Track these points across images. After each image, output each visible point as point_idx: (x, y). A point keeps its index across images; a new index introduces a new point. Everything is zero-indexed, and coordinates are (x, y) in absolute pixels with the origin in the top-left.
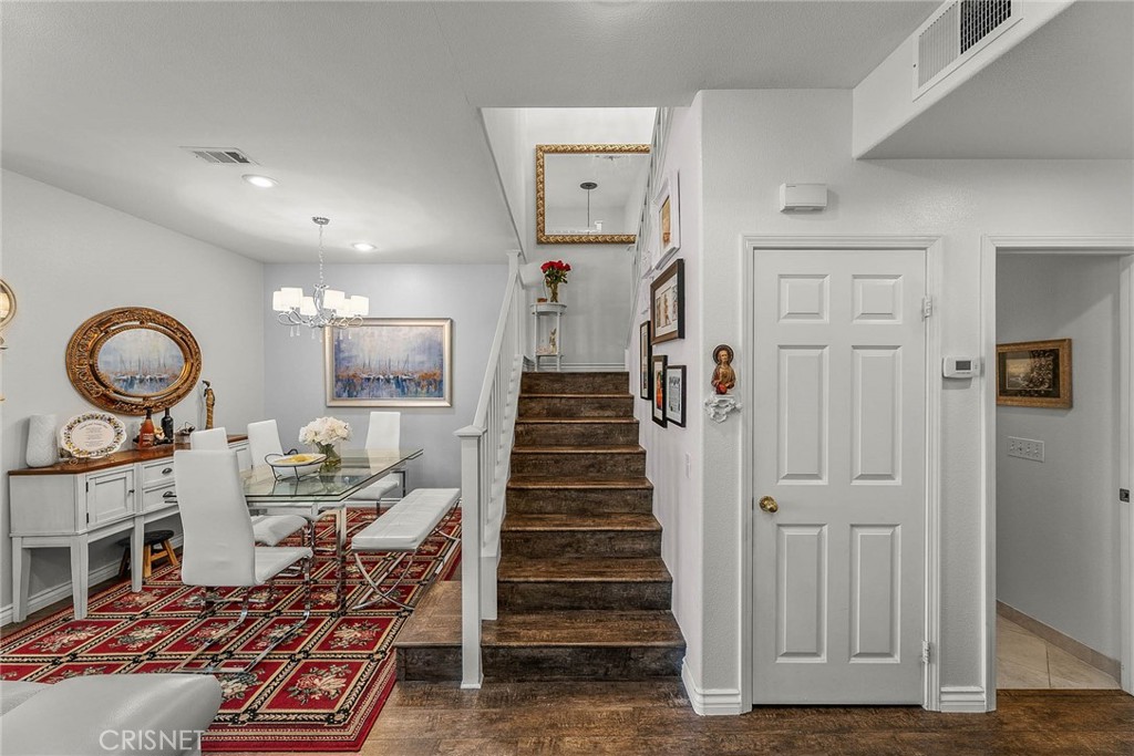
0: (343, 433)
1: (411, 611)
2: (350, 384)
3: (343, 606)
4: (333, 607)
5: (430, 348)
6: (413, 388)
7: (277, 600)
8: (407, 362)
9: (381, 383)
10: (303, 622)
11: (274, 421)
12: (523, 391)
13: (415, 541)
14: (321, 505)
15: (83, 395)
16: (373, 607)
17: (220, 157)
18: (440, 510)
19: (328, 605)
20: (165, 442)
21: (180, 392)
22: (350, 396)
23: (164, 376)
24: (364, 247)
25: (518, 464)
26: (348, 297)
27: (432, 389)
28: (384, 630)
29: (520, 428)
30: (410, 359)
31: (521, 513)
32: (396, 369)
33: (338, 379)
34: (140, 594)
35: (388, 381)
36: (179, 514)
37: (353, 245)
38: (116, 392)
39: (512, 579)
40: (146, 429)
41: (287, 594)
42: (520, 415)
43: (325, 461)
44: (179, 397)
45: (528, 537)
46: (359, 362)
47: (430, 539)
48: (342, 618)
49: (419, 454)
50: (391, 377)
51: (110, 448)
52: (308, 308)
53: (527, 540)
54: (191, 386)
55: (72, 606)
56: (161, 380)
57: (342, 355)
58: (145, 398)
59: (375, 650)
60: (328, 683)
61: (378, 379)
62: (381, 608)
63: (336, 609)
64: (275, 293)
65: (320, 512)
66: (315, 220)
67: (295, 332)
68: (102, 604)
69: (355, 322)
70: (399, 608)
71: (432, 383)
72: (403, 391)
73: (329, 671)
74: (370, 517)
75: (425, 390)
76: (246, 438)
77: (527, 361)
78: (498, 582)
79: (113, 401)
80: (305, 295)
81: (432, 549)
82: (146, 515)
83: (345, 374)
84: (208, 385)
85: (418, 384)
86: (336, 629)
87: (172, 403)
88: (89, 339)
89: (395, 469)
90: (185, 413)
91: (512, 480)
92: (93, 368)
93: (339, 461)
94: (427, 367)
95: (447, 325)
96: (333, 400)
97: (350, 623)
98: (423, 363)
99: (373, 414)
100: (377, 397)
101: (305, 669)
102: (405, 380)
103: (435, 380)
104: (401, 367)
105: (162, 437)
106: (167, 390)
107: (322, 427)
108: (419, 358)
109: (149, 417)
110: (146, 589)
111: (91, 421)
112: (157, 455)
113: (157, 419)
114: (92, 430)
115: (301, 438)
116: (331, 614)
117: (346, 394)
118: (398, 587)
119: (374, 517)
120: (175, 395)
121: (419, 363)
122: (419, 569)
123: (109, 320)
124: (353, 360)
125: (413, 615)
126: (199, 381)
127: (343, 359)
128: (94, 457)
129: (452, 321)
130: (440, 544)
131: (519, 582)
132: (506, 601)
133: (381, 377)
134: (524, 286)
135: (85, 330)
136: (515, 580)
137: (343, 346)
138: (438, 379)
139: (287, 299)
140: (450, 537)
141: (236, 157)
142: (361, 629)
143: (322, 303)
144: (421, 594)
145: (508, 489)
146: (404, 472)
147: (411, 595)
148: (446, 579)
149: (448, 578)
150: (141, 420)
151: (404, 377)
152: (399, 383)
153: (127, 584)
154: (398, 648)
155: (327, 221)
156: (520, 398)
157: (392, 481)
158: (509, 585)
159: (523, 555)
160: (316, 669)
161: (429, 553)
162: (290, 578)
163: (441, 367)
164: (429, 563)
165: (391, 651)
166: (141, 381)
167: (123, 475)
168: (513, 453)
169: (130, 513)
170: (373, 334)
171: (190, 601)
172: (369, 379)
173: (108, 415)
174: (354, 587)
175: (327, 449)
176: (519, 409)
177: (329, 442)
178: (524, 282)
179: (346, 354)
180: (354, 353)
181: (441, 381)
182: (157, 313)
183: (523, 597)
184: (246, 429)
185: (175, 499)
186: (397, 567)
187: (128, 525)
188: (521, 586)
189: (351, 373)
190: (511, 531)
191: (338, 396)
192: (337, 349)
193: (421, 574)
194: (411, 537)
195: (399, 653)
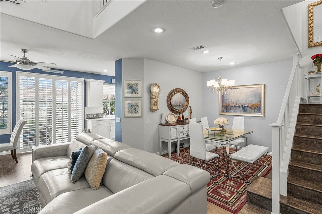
0: (227, 123)
1: (250, 184)
2: (226, 108)
3: (228, 174)
4: (225, 174)
5: (255, 95)
6: (248, 109)
7: (209, 167)
8: (246, 100)
9: (237, 107)
10: (217, 175)
11: (206, 118)
12: (300, 112)
13: (252, 160)
14: (222, 143)
15: (169, 109)
16: (237, 178)
17: (198, 48)
18: (261, 153)
19: (223, 173)
20: (182, 121)
21: (185, 109)
22: (227, 111)
23: (180, 105)
24: (232, 63)
25: (297, 141)
26: (228, 80)
27: (256, 110)
28: (241, 186)
29: (298, 127)
30: (247, 99)
31: (299, 161)
32: (242, 103)
33: (223, 106)
34: (179, 156)
35: (239, 107)
36: (189, 138)
37: (229, 63)
38: (174, 109)
39: (294, 184)
40: (179, 117)
41: (211, 166)
42: (298, 121)
43: (221, 130)
44: (185, 110)
45: (302, 171)
46: (230, 100)
47: (256, 163)
48: (227, 178)
49: (251, 132)
50: (241, 105)
51: (174, 121)
52: (216, 85)
53: (302, 172)
54: (187, 108)
55: (168, 155)
56: (180, 106)
57: (224, 99)
58: (179, 110)
59: (239, 190)
60: (225, 193)
61: (236, 106)
62: (240, 179)
63: (225, 175)
64: (208, 82)
65: (221, 145)
66: (219, 58)
67: (213, 92)
68: (174, 156)
69: (229, 88)
70: (246, 181)
71: (257, 108)
72: (245, 110)
73: (225, 190)
74: (233, 151)
75: (253, 110)
76: (200, 122)
77: (302, 99)
78: (288, 183)
79: (174, 111)
80: (216, 81)
81: (257, 167)
82: (180, 138)
83: (225, 104)
84: (190, 107)
85: (251, 108)
86: (226, 180)
87: (184, 111)
88: (170, 96)
89: (242, 136)
90: (186, 114)
91: (293, 147)
92: (171, 102)
93: (225, 131)
94: (255, 102)
95: (263, 86)
96: (221, 112)
97: (230, 180)
98: (253, 100)
99: (235, 117)
100: (235, 112)
101: (219, 187)
102: (246, 107)
103: (257, 107)
104: (244, 102)
105: (182, 120)
106: (183, 108)
107: (221, 120)
108: (251, 99)
109: (180, 115)
110: (180, 156)
111: (171, 115)
112: (182, 124)
113: (181, 115)
114: (171, 117)
115: (215, 123)
116: (224, 176)
117: (225, 111)
118: (244, 175)
119: (235, 151)
120: (184, 110)
121: (252, 101)
122: (253, 172)
123: (173, 92)
124: (228, 100)
125: (251, 185)
126: (189, 106)
127: (225, 100)
128: (171, 123)
129: (265, 85)
130: (260, 166)
131: (298, 186)
132: (291, 192)
133: (237, 105)
134: (300, 67)
135: (169, 94)
136: (296, 184)
137: (225, 96)
138: (259, 106)
139: (212, 83)
140: (264, 164)
141: (202, 47)
142: (234, 183)
143: (221, 83)
144: (254, 179)
145: (292, 150)
146: (246, 138)
147: (250, 179)
148: (263, 177)
149: (265, 176)
150: (178, 115)
151: (245, 106)
152: (244, 107)
153: (176, 153)
154: (248, 191)
155: (222, 58)
156: (298, 114)
157: (241, 140)
158: (293, 186)
159: (300, 177)
160: (222, 189)
161: (255, 167)
162: (211, 162)
163: (260, 102)
164: (256, 171)
165: (244, 192)
166: (176, 106)
167: (176, 128)
168: (294, 136)
169: (177, 137)
170: (234, 91)
171: (189, 161)
172: (233, 106)
173: (174, 114)
174: (230, 171)
175: (222, 127)
176: (298, 119)
177: (223, 125)
178: (301, 65)
179: (226, 98)
180: (228, 98)
181: (260, 107)
182: (181, 89)
183: (300, 192)
184: (201, 119)
185: (189, 135)
186: (244, 168)
187: (176, 140)
188: (299, 188)
189: (227, 104)
190: (294, 166)
191: (223, 111)
192: (223, 97)
193: (253, 173)
194: (250, 159)
195: (247, 193)
